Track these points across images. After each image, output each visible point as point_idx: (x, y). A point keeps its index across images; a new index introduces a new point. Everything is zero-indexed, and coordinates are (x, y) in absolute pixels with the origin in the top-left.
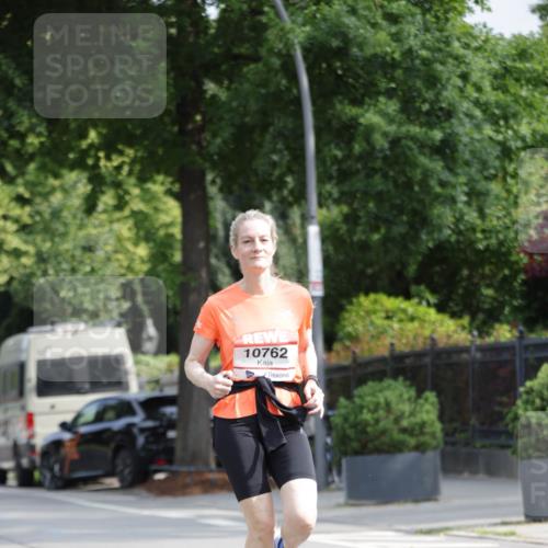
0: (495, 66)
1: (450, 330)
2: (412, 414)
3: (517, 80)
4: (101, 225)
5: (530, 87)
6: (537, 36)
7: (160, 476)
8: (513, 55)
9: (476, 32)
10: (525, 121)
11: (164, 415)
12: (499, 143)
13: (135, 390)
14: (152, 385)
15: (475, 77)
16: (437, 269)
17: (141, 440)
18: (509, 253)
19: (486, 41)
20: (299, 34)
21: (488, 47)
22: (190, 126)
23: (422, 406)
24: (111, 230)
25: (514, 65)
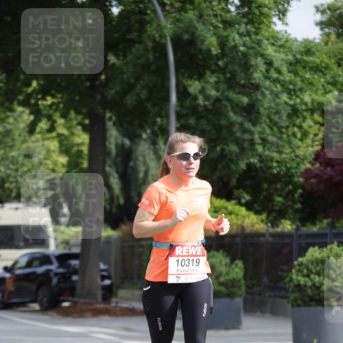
0: (291, 57)
1: (254, 222)
2: (227, 274)
3: (304, 67)
4: (37, 141)
5: (312, 72)
6: (318, 41)
7: (66, 304)
8: (302, 52)
9: (280, 36)
10: (308, 93)
11: (70, 265)
12: (291, 106)
13: (53, 248)
14: (64, 246)
15: (276, 64)
16: (248, 182)
17: (55, 281)
18: (293, 176)
19: (287, 41)
21: (288, 45)
22: (97, 83)
23: (233, 269)
24: (43, 145)
25: (303, 57)
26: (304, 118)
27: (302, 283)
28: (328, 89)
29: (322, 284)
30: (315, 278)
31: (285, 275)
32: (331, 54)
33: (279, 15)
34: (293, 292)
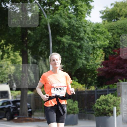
0: (92, 29)
1: (81, 87)
2: (72, 106)
3: (97, 33)
4: (4, 61)
5: (99, 34)
6: (101, 23)
7: (16, 118)
8: (96, 27)
9: (88, 22)
10: (98, 42)
11: (17, 104)
12: (92, 46)
13: (11, 98)
14: (15, 98)
15: (87, 31)
16: (78, 73)
17: (12, 110)
18: (94, 70)
19: (90, 24)
20: (49, 21)
21: (91, 25)
22: (24, 40)
23: (74, 104)
24: (6, 63)
25: (96, 29)
26: (97, 51)
27: (99, 108)
28: (105, 40)
29: (106, 108)
30: (103, 106)
31: (92, 105)
32: (106, 27)
33: (87, 14)
34: (96, 111)
